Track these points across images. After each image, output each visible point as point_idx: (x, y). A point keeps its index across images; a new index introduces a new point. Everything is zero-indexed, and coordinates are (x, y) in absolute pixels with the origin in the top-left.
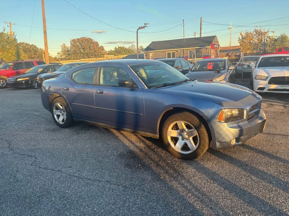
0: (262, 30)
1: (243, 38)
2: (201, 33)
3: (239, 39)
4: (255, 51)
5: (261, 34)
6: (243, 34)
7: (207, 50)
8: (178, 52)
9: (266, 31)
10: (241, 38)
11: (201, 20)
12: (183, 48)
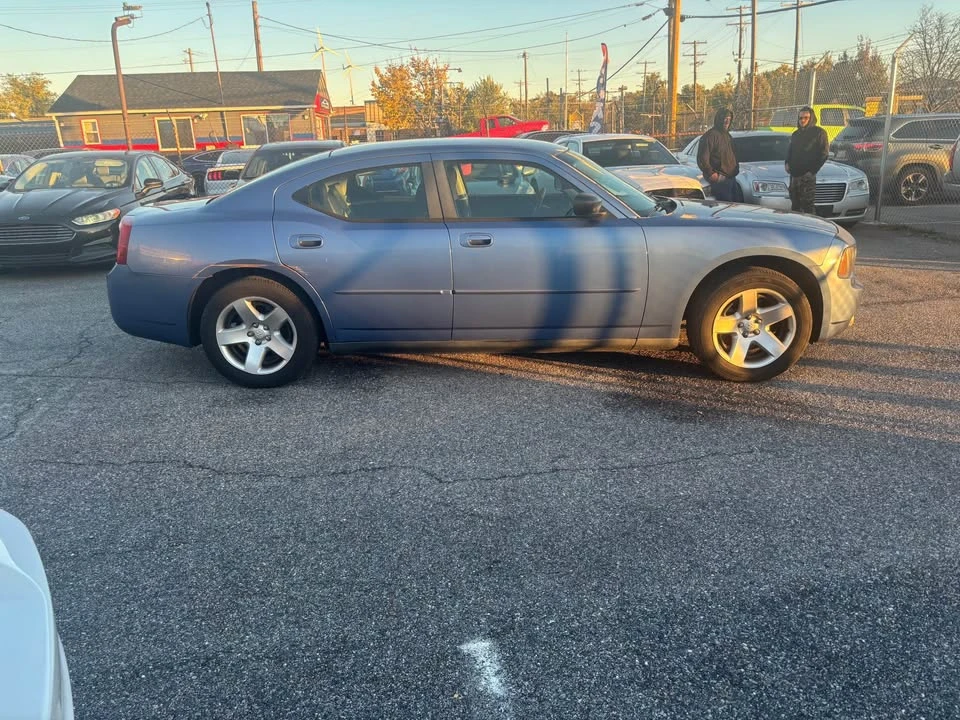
0: (430, 61)
1: (385, 83)
2: (259, 57)
3: (373, 84)
4: (405, 125)
5: (429, 74)
6: (383, 71)
7: (306, 117)
8: (200, 118)
9: (441, 67)
10: (378, 83)
11: (254, 12)
12: (220, 105)
